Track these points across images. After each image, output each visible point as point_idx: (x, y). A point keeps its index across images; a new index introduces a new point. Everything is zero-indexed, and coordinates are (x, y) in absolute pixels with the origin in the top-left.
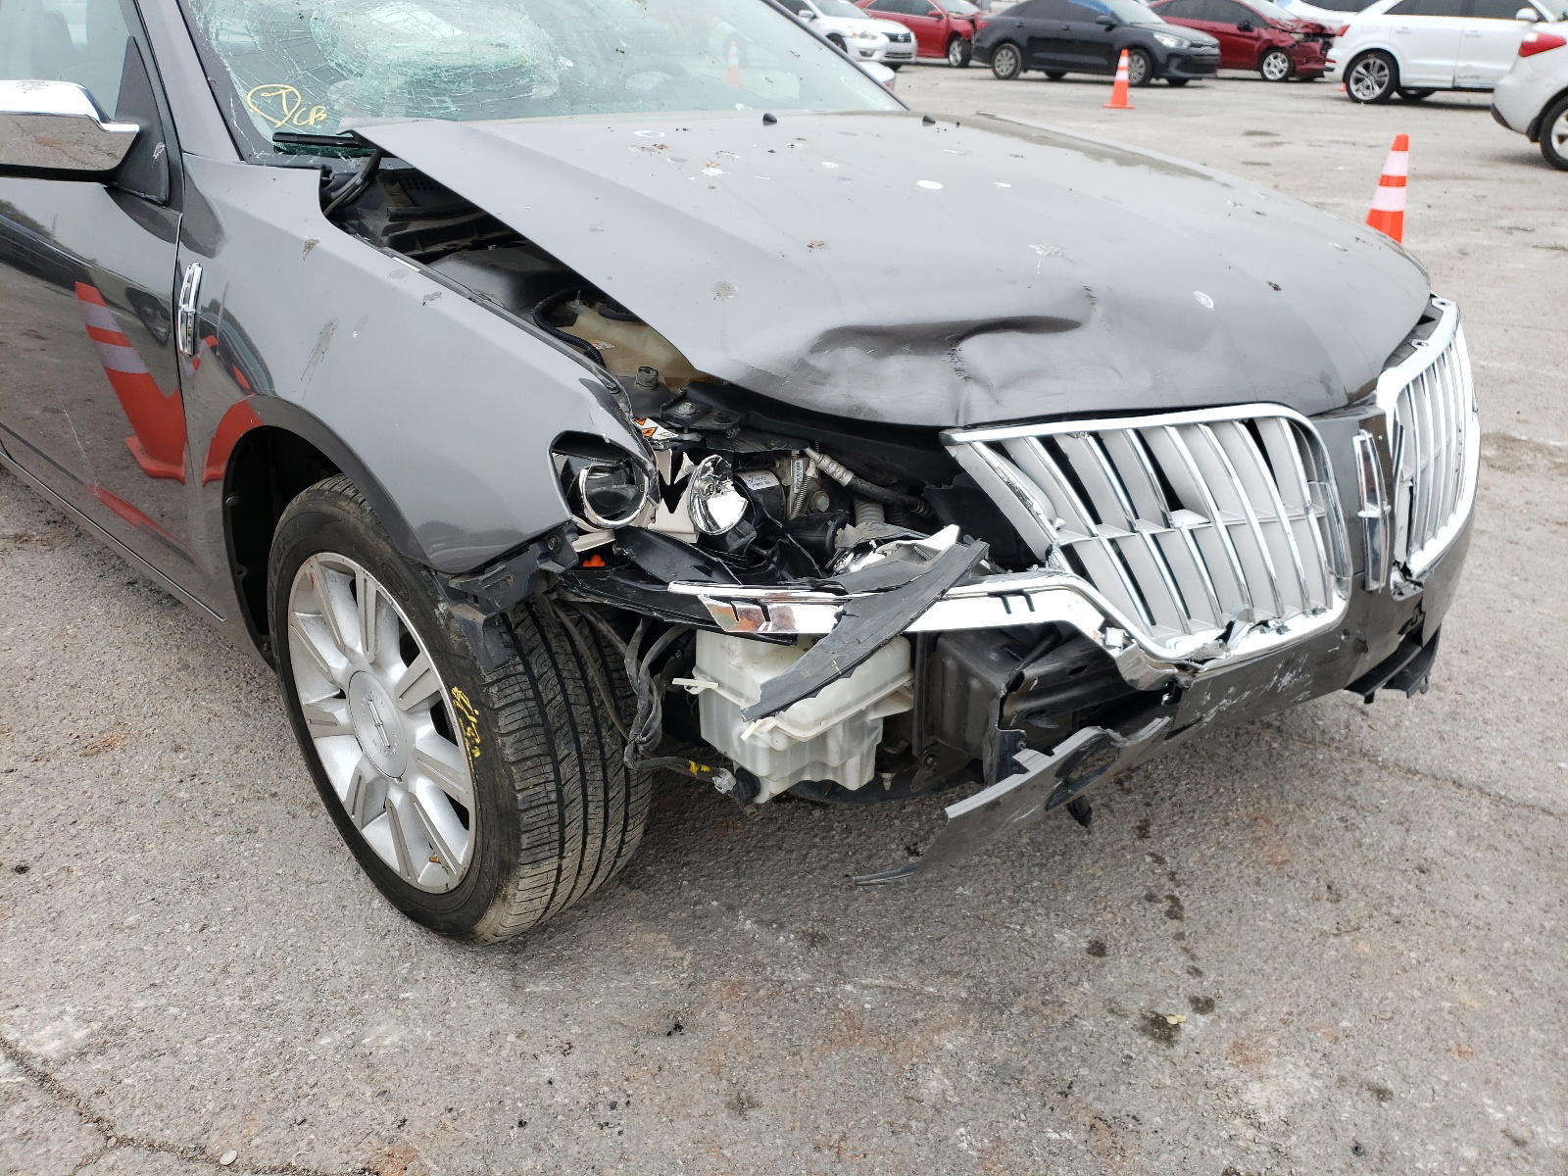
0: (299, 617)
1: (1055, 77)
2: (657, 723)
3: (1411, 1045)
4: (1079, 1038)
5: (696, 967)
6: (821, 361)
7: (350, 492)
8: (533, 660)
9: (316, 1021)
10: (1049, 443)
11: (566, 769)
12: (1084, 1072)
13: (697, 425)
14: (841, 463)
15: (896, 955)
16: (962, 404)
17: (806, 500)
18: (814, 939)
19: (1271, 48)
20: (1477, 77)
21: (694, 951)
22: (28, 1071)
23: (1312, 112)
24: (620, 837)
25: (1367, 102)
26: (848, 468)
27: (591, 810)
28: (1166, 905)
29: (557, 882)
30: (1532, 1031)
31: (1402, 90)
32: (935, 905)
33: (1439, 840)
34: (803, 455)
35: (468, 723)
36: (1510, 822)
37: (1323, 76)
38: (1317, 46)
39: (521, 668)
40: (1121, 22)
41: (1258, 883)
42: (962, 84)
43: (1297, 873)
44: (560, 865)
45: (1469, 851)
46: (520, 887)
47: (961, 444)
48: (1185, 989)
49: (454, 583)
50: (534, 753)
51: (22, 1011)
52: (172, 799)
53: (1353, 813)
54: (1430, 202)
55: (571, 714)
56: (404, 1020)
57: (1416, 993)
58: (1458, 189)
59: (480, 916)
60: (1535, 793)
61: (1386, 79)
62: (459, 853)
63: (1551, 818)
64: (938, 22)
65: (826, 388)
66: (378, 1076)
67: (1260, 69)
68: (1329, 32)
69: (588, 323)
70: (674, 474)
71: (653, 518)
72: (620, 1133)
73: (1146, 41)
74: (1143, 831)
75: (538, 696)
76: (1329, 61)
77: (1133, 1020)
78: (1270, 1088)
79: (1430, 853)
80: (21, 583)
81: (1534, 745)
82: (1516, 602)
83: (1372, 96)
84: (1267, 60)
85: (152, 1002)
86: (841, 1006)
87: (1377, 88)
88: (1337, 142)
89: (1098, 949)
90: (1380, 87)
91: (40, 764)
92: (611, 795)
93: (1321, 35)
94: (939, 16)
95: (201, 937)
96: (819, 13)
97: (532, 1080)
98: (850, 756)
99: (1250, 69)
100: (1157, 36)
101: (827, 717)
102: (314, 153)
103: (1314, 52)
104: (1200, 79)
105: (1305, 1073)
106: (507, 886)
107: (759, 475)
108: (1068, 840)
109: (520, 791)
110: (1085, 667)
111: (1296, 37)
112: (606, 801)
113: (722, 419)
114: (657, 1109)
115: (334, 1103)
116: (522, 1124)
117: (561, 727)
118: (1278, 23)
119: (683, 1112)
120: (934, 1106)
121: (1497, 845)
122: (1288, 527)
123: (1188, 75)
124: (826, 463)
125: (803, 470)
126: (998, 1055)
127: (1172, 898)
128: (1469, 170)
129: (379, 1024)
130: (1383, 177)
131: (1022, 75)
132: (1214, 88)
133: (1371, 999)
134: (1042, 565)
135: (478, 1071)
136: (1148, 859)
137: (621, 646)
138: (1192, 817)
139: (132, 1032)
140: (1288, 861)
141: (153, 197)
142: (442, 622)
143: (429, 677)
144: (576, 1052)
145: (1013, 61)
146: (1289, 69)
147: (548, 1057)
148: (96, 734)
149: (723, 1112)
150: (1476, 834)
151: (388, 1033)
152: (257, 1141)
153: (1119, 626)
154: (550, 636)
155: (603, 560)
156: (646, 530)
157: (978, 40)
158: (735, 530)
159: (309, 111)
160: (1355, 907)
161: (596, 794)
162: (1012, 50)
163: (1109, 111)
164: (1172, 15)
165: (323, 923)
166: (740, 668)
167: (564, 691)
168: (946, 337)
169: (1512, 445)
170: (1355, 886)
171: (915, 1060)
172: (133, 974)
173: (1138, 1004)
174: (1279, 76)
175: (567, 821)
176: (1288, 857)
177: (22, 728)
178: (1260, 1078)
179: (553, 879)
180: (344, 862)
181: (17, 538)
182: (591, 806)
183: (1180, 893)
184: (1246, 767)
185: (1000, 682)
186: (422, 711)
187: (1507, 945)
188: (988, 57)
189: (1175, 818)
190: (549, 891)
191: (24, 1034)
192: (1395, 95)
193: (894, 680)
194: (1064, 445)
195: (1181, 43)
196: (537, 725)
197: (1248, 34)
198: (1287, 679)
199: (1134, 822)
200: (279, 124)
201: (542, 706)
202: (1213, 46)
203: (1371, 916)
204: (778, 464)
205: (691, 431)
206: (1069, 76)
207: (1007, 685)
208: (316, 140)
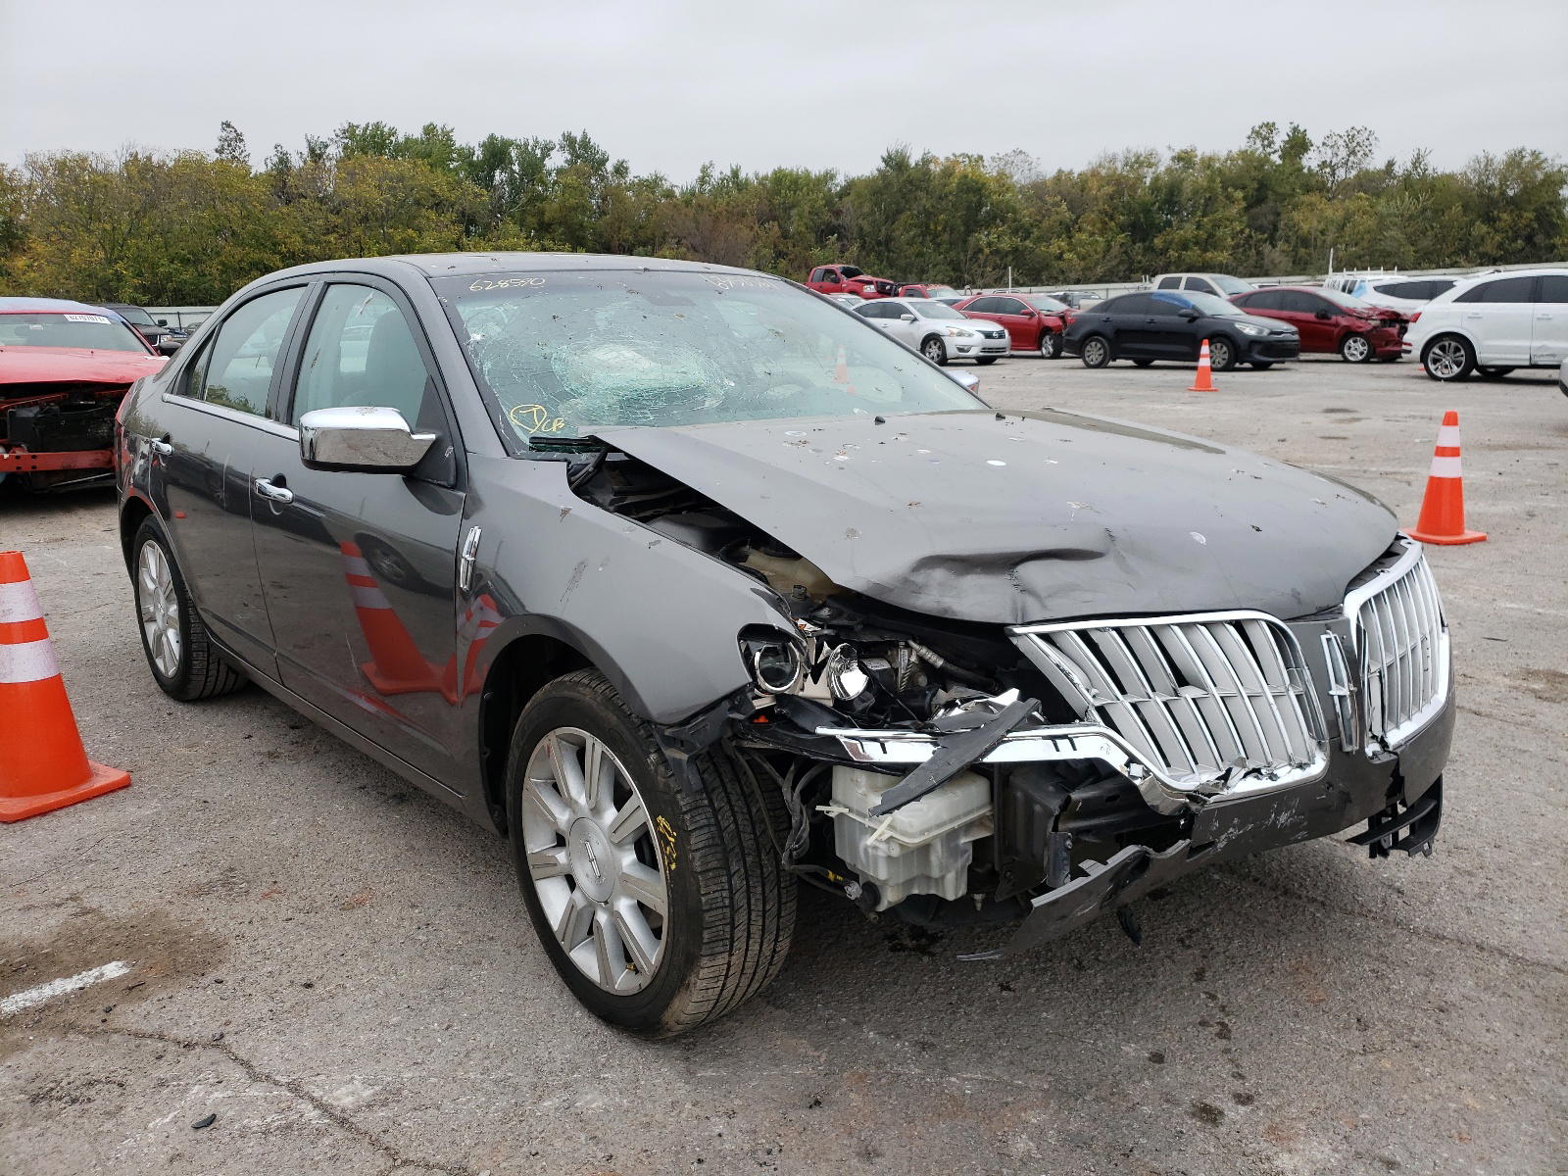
0: (533, 781)
1: (1143, 364)
2: (805, 835)
3: (1420, 1133)
4: (1140, 1118)
5: (830, 1062)
6: (920, 578)
7: (586, 681)
8: (714, 797)
9: (540, 1091)
10: (1083, 634)
11: (736, 881)
12: (1143, 1141)
13: (835, 622)
14: (935, 652)
15: (991, 1058)
16: (1019, 609)
17: (910, 677)
18: (924, 1046)
19: (1350, 333)
20: (1553, 355)
21: (828, 1052)
22: (331, 1115)
23: (1391, 390)
24: (772, 946)
25: (1446, 380)
26: (941, 656)
27: (753, 917)
28: (1217, 1029)
29: (726, 976)
30: (1524, 1125)
31: (1482, 368)
32: (1023, 1025)
33: (1459, 987)
34: (907, 646)
35: (668, 843)
36: (1524, 976)
37: (1401, 357)
38: (1394, 330)
39: (706, 802)
40: (1202, 315)
41: (1297, 1015)
42: (1053, 373)
43: (1331, 1009)
44: (729, 962)
45: (1485, 997)
46: (700, 976)
47: (1020, 635)
48: (1229, 1088)
49: (668, 732)
50: (714, 866)
51: (323, 1077)
52: (414, 941)
53: (1384, 966)
54: (1502, 470)
55: (740, 839)
56: (606, 1092)
57: (1427, 1097)
58: (1530, 457)
59: (667, 1006)
60: (1548, 955)
61: (1463, 359)
62: (652, 955)
63: (1562, 975)
64: (1030, 319)
65: (922, 596)
66: (588, 1127)
67: (1340, 351)
68: (1405, 318)
69: (756, 559)
70: (817, 656)
71: (802, 689)
72: (775, 1169)
73: (1227, 329)
74: (1199, 976)
75: (718, 823)
76: (1406, 344)
77: (1187, 1106)
78: (1297, 1159)
79: (1450, 997)
80: (277, 787)
81: (1552, 919)
82: (1550, 808)
83: (1451, 375)
84: (1347, 344)
85: (418, 1074)
86: (946, 1091)
87: (1455, 368)
88: (1414, 417)
89: (1158, 1058)
90: (1458, 366)
91: (311, 915)
92: (768, 908)
93: (1398, 321)
94: (1031, 315)
95: (447, 1033)
96: (918, 315)
97: (706, 1134)
98: (949, 871)
99: (1332, 352)
100: (1237, 326)
101: (929, 830)
102: (557, 450)
103: (1392, 335)
104: (1283, 362)
105: (1327, 1149)
106: (690, 976)
107: (876, 661)
108: (1135, 981)
109: (703, 895)
110: (1118, 796)
111: (1373, 323)
112: (764, 911)
113: (850, 619)
114: (803, 1156)
115: (558, 1144)
116: (700, 1161)
117: (733, 849)
118: (1354, 311)
119: (825, 1157)
120: (1021, 1160)
121: (1511, 994)
122: (1272, 700)
123: (1271, 359)
124: (924, 651)
125: (906, 658)
126: (1073, 1127)
127: (1222, 1024)
128: (1543, 440)
129: (587, 1094)
130: (1438, 448)
131: (1111, 363)
132: (1297, 370)
133: (1388, 1100)
134: (1081, 720)
135: (665, 1127)
136: (1203, 996)
137: (780, 780)
138: (1242, 967)
139: (405, 1092)
140: (1323, 1000)
141: (445, 483)
142: (652, 767)
143: (640, 811)
144: (739, 1116)
145: (1102, 351)
146: (1369, 351)
147: (717, 1119)
148: (350, 895)
149: (854, 1158)
150: (1493, 984)
151: (593, 1100)
152: (505, 1164)
153: (1139, 762)
154: (726, 780)
155: (767, 718)
156: (798, 696)
157: (1068, 334)
158: (861, 697)
159: (552, 422)
160: (1379, 1035)
161: (757, 906)
162: (1099, 341)
163: (1197, 394)
164: (1253, 306)
165: (539, 1026)
166: (865, 795)
167: (735, 821)
168: (1006, 563)
169: (1561, 679)
170: (1381, 1019)
171: (1006, 1129)
172: (400, 1055)
173: (1190, 1097)
174: (1361, 358)
175: (737, 924)
176: (1324, 997)
177: (294, 890)
178: (1290, 1151)
179: (724, 973)
180: (552, 987)
181: (270, 755)
182: (753, 914)
183: (1230, 1020)
184: (1291, 929)
185: (1055, 805)
186: (627, 844)
187: (1510, 1065)
188: (1078, 349)
189: (1228, 967)
190: (720, 984)
191: (325, 1092)
192: (1475, 373)
193: (979, 808)
194: (1095, 636)
195: (1261, 331)
196: (717, 845)
197: (1327, 321)
198: (1283, 818)
199: (1192, 969)
200: (533, 431)
201: (720, 830)
202: (1293, 333)
203: (1393, 1042)
204: (889, 653)
205: (829, 627)
206: (1157, 363)
207: (1060, 807)
208: (559, 442)
